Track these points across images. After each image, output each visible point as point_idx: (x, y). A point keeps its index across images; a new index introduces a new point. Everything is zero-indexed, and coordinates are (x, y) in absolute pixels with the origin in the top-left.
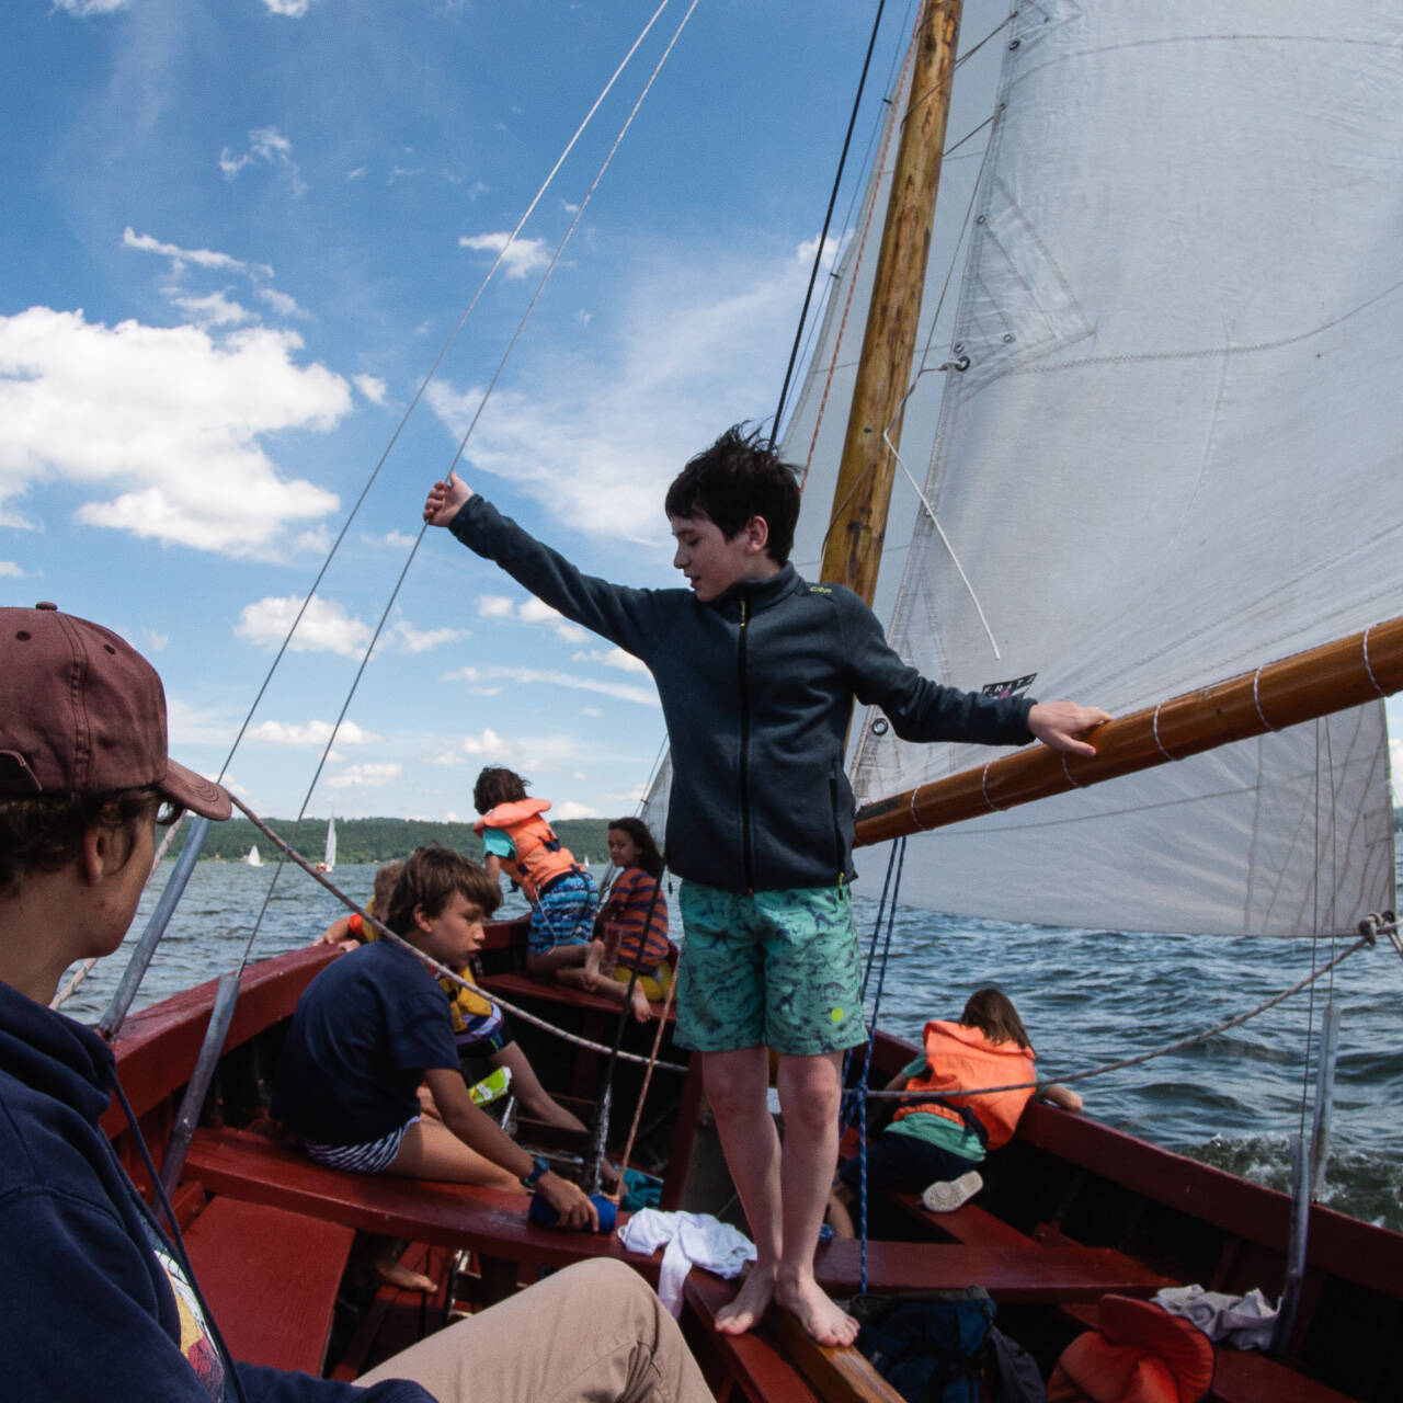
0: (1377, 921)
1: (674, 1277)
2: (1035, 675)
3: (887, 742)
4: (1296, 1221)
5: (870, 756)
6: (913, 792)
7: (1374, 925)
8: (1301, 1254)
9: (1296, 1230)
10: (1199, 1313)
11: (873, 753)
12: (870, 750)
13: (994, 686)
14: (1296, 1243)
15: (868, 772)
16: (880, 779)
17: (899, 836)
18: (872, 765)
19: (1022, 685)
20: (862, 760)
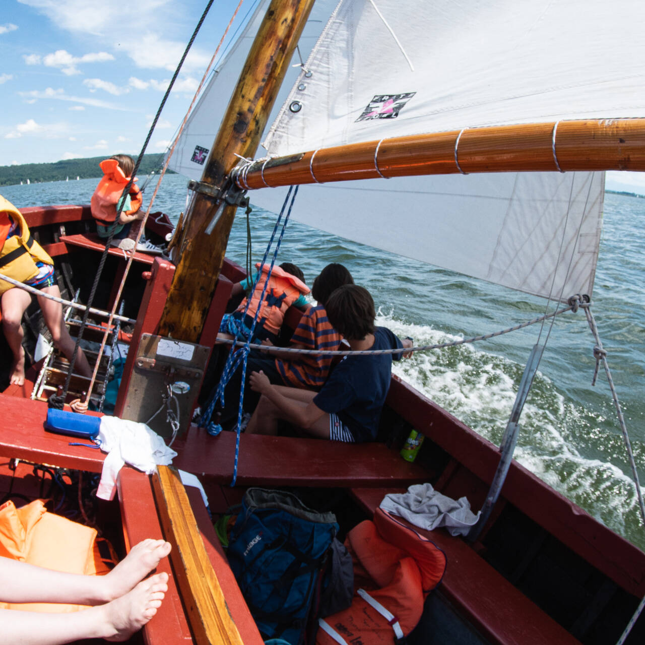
0: (580, 299)
1: (111, 470)
2: (415, 93)
3: (297, 118)
4: (500, 471)
5: (284, 125)
6: (314, 152)
7: (578, 301)
8: (499, 490)
9: (499, 477)
10: (432, 509)
11: (286, 124)
12: (285, 122)
13: (383, 97)
14: (496, 484)
15: (280, 137)
16: (288, 143)
17: (295, 184)
18: (284, 132)
19: (404, 97)
20: (278, 127)
